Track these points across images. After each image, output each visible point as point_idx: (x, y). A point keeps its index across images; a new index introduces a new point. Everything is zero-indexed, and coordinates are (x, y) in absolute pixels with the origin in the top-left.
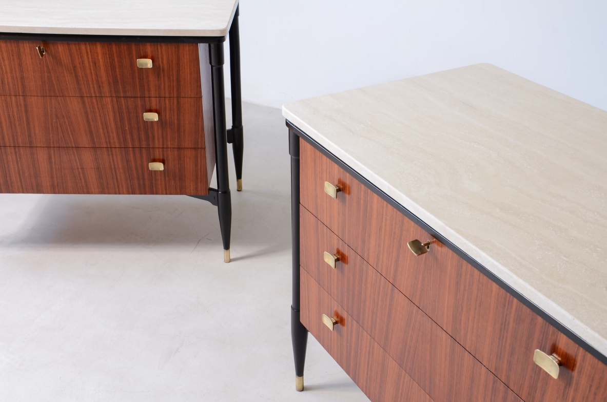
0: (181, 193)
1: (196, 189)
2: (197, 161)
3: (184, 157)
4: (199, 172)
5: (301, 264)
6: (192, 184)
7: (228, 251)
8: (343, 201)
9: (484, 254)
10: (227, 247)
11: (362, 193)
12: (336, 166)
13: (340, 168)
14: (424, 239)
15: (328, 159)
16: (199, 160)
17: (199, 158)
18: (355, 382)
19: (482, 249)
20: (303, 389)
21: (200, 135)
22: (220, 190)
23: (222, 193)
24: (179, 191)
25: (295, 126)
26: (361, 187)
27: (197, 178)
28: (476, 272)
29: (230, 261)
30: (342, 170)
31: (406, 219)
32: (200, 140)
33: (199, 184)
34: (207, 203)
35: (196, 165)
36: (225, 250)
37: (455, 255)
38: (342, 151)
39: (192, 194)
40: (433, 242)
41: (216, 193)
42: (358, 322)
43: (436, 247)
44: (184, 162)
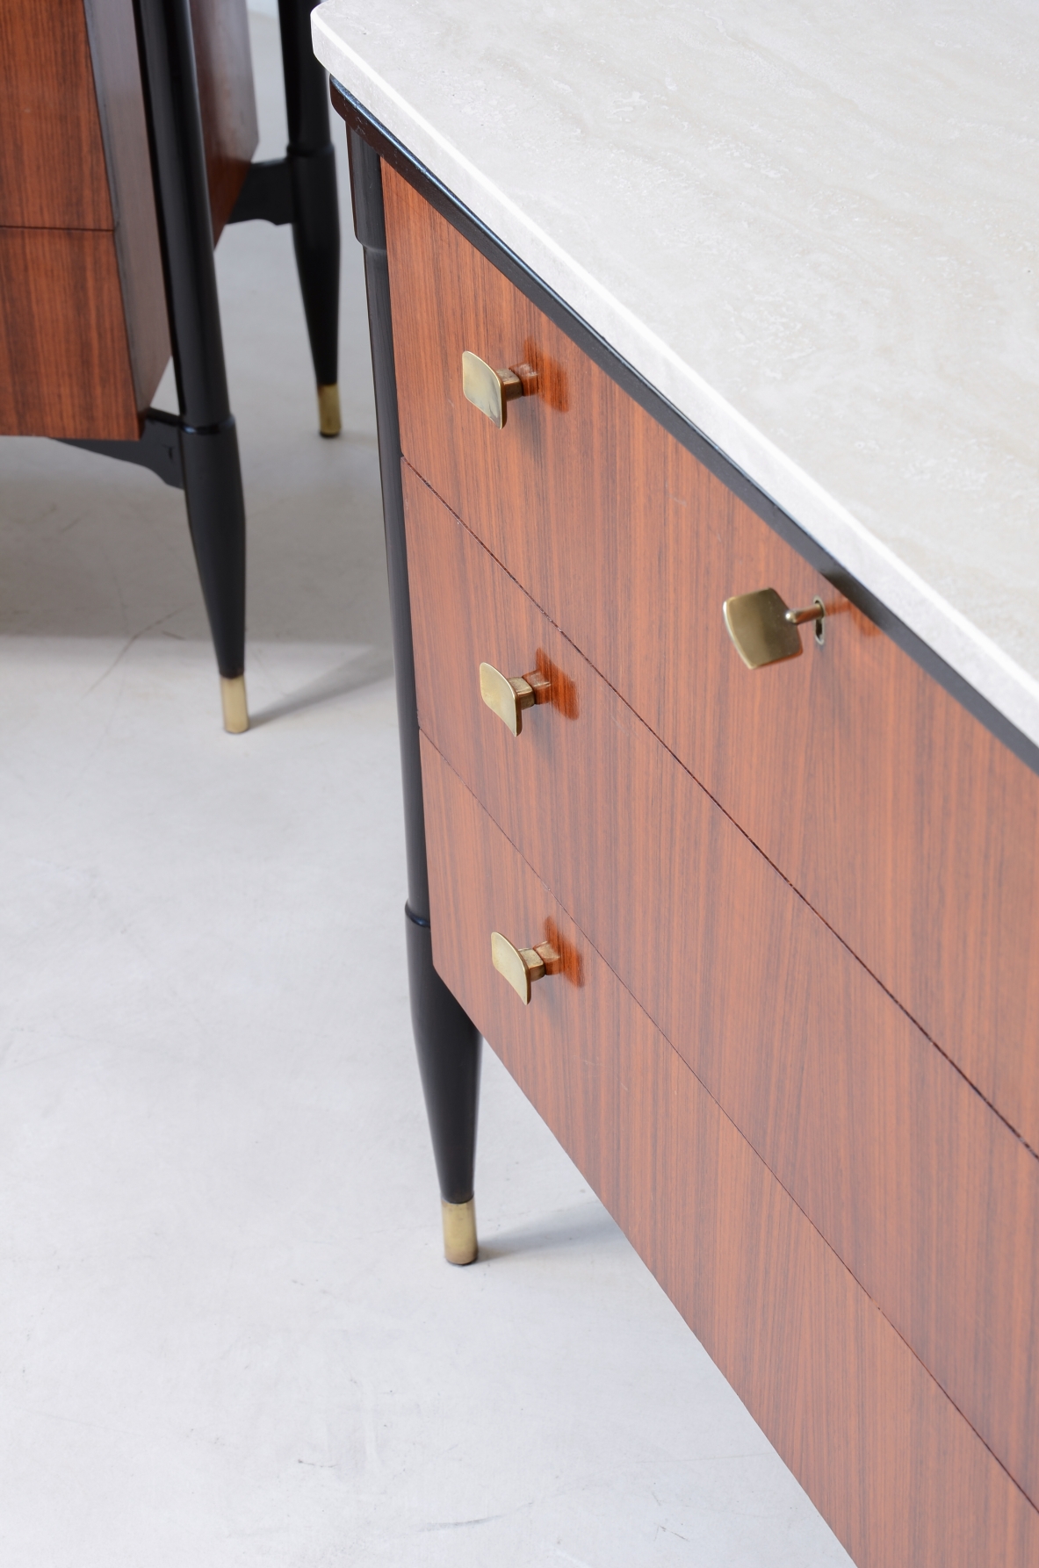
0: (24, 430)
1: (88, 411)
2: (79, 287)
3: (26, 269)
4: (94, 335)
5: (420, 723)
6: (65, 391)
7: (236, 683)
8: (534, 435)
9: (987, 647)
10: (232, 666)
11: (596, 397)
12: (504, 283)
13: (519, 293)
14: (804, 591)
15: (477, 253)
16: (90, 284)
17: (89, 275)
18: (618, 1222)
19: (984, 625)
20: (475, 1255)
21: (86, 171)
22: (188, 419)
23: (201, 430)
24: (12, 419)
25: (361, 106)
26: (590, 370)
27: (86, 363)
28: (982, 733)
29: (252, 723)
30: (524, 299)
31: (742, 511)
32: (87, 193)
33: (98, 391)
34: (139, 478)
35: (80, 307)
36: (226, 681)
37: (907, 660)
38: (513, 208)
39: (70, 434)
40: (834, 609)
41: (172, 431)
42: (612, 967)
43: (844, 625)
44: (28, 293)
